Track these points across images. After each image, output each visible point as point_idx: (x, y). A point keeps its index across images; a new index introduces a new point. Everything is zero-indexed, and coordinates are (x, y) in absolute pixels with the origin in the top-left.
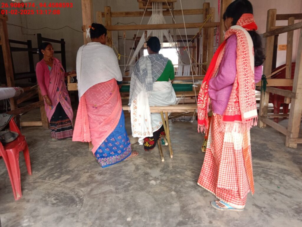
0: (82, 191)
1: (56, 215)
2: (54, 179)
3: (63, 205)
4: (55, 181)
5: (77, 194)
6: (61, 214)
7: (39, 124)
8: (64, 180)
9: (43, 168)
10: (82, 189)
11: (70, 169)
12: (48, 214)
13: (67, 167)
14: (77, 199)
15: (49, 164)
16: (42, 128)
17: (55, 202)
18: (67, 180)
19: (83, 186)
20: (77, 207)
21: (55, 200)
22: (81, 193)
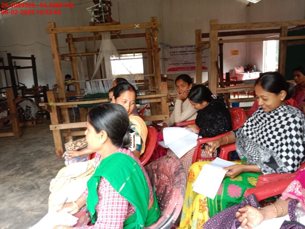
0: (40, 181)
1: (19, 197)
2: (20, 175)
3: (25, 191)
4: (21, 176)
5: (36, 183)
6: (22, 196)
7: (11, 134)
8: (27, 175)
9: (12, 168)
10: (41, 180)
11: (34, 167)
12: (13, 197)
13: (32, 166)
14: (36, 187)
15: (18, 165)
16: (14, 138)
17: (19, 189)
18: (30, 176)
19: (42, 177)
20: (35, 191)
21: (20, 188)
22: (40, 183)
